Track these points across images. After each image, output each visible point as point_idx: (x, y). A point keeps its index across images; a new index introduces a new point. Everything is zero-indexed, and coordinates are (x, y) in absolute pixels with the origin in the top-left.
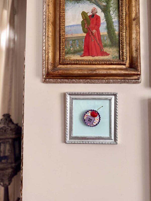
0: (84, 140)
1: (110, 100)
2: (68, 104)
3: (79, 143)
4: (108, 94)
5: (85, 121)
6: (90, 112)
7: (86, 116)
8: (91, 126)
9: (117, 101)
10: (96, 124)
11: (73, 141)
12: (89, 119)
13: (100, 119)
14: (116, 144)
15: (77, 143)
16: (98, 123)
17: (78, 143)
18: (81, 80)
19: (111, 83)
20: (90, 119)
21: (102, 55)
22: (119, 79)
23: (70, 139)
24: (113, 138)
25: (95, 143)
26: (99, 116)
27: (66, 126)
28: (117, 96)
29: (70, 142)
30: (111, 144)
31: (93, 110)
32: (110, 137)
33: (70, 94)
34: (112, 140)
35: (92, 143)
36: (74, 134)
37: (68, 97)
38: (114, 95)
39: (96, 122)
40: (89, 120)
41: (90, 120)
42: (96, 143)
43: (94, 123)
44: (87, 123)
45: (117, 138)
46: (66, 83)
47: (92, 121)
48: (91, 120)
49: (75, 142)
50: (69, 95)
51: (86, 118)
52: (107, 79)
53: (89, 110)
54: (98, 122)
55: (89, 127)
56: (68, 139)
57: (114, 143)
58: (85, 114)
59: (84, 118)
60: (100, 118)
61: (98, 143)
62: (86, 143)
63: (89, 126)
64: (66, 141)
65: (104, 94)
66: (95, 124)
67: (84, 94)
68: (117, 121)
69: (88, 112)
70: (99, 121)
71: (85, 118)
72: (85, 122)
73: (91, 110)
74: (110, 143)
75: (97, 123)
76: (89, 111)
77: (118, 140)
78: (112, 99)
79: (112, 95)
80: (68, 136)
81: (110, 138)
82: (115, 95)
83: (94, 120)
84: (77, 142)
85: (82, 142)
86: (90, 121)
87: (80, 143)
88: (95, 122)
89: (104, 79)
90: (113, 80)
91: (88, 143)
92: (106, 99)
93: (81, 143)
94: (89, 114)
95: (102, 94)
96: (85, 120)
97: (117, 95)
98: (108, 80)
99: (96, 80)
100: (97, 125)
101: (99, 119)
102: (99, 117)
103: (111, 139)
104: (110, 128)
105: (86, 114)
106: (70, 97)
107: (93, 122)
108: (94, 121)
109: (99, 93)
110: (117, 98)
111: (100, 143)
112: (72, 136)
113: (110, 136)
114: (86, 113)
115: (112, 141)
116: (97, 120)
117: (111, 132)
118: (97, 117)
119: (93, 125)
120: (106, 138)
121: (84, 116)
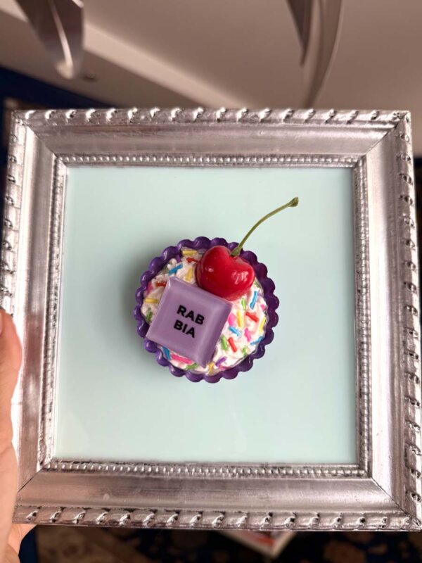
0: (145, 493)
1: (357, 164)
4: (332, 120)
5: (149, 335)
6: (189, 260)
7: (155, 291)
8: (197, 378)
10: (240, 355)
12: (181, 310)
13: (273, 320)
16: (260, 352)
20: (191, 315)
24: (383, 474)
26: (268, 287)
28: (403, 136)
31: (221, 241)
32: (360, 467)
37: (24, 145)
38: (379, 131)
39: (241, 343)
40: (178, 325)
41: (186, 321)
43: (220, 353)
44: (166, 350)
45: (420, 475)
47: (204, 332)
48: (200, 319)
50: (33, 136)
51: (154, 308)
53: (188, 244)
54: (255, 338)
55: (185, 383)
57: (395, 522)
58: (149, 277)
59: (144, 311)
60: (272, 303)
63: (179, 373)
65: (301, 120)
66: (232, 360)
70: (268, 337)
71: (150, 305)
72: (151, 343)
73: (204, 241)
74: (357, 522)
75: (252, 349)
76: (186, 252)
79: (367, 131)
81: (359, 480)
82: (390, 129)
83: (225, 316)
86: (192, 332)
88: (230, 341)
92: (322, 161)
94: (185, 272)
96: (146, 327)
97: (409, 129)
100: (246, 364)
101: (263, 318)
102: (263, 302)
103: (372, 483)
104: (360, 395)
105: (160, 277)
106: (39, 143)
107: (216, 336)
108: (226, 333)
109: (262, 114)
110: (409, 149)
112: (40, 457)
113: (360, 456)
114: (160, 264)
115: (372, 497)
116: (252, 324)
117: (369, 430)
118: (244, 297)
119: (218, 364)
120: (323, 475)
121: (142, 291)
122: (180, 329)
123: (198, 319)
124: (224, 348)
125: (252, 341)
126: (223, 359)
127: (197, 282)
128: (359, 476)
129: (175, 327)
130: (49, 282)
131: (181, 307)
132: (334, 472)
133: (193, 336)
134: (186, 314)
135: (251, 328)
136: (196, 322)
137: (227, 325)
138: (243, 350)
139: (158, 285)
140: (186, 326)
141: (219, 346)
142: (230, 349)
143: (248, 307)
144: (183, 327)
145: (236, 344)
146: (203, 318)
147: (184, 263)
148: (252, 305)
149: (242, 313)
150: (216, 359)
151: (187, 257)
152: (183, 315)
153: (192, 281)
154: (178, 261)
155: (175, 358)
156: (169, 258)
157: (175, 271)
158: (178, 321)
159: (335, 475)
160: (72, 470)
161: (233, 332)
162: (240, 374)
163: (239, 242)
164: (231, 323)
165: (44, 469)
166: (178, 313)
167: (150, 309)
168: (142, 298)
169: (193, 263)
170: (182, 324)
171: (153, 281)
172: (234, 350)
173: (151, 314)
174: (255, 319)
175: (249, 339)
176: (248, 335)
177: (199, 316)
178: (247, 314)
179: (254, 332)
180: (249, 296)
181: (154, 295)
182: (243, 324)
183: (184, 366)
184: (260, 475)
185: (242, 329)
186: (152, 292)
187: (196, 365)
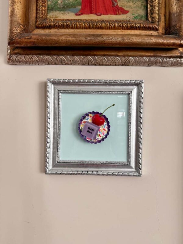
1: (130, 93)
2: (50, 102)
3: (71, 172)
4: (125, 83)
5: (82, 133)
6: (91, 117)
7: (83, 123)
8: (92, 142)
9: (141, 97)
10: (101, 138)
11: (59, 170)
12: (89, 128)
13: (109, 130)
14: (139, 176)
15: (66, 174)
16: (106, 137)
17: (68, 172)
18: (77, 58)
19: (132, 65)
20: (91, 129)
21: (115, 13)
22: (146, 56)
23: (54, 166)
24: (133, 164)
25: (99, 173)
26: (108, 123)
27: (47, 142)
28: (141, 86)
29: (53, 172)
30: (130, 175)
31: (98, 113)
32: (128, 162)
33: (54, 83)
34: (132, 168)
35: (94, 174)
36: (62, 157)
37: (51, 88)
38: (135, 85)
39: (102, 135)
40: (88, 131)
41: (90, 130)
42: (101, 173)
43: (97, 137)
44: (85, 136)
45: (141, 164)
46: (49, 64)
47: (94, 133)
48: (93, 130)
49: (63, 172)
50: (53, 85)
51: (83, 127)
52: (124, 56)
53: (90, 113)
54: (105, 134)
55: (90, 144)
56: (50, 166)
57: (135, 174)
58: (81, 120)
59: (80, 128)
60: (109, 126)
61: (106, 173)
62: (84, 173)
63: (88, 141)
64: (46, 170)
65: (117, 83)
66: (100, 139)
67: (80, 82)
68: (140, 133)
69: (87, 117)
70: (108, 133)
71: (82, 127)
72: (82, 135)
73: (93, 113)
74: (127, 174)
75: (104, 136)
76: (90, 115)
77: (142, 169)
78: (133, 93)
79: (133, 85)
80: (50, 161)
81: (128, 165)
82: (138, 84)
84: (65, 172)
85: (76, 172)
86: (91, 133)
87: (71, 174)
88: (100, 135)
89: (118, 56)
90: (135, 57)
91: (88, 174)
92: (122, 93)
93: (74, 174)
94: (89, 119)
95: (114, 83)
96: (81, 131)
97: (143, 85)
98: (126, 57)
99: (103, 57)
100: (103, 139)
101: (107, 130)
102: (107, 126)
103: (130, 166)
104: (128, 147)
105: (84, 120)
106: (54, 88)
107: (96, 134)
108: (99, 133)
109: (108, 82)
110: (143, 90)
111: (109, 173)
112: (57, 160)
113: (128, 160)
114: (84, 117)
115: (131, 170)
116: (104, 131)
117: (130, 154)
118: (103, 125)
119: (97, 140)
120: (120, 164)
121: (80, 123)
124: (98, 136)
126: (98, 139)
127: (92, 122)
128: (128, 164)
130: (58, 121)
135: (104, 132)
137: (99, 131)
138: (102, 137)
139: (83, 122)
141: (97, 136)
142: (99, 136)
145: (101, 136)
147: (89, 118)
148: (104, 127)
149: (102, 129)
150: (96, 139)
154: (88, 117)
155: (87, 138)
156: (86, 116)
157: (87, 119)
159: (122, 164)
160: (64, 163)
162: (101, 142)
163: (102, 113)
164: (100, 131)
165: (58, 162)
167: (82, 128)
168: (80, 125)
169: (91, 118)
171: (82, 121)
172: (100, 137)
173: (82, 129)
174: (105, 130)
175: (103, 134)
176: (103, 133)
178: (103, 129)
179: (105, 133)
180: (104, 125)
181: (83, 124)
182: (102, 131)
183: (89, 140)
184: (106, 163)
185: (102, 132)
186: (82, 124)
187: (92, 140)
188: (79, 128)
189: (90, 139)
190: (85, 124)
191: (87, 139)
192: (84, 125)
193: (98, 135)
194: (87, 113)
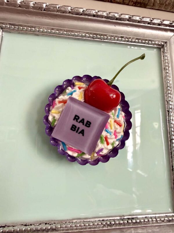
5: (54, 135)
6: (80, 88)
7: (59, 105)
8: (85, 162)
10: (110, 147)
12: (76, 118)
26: (126, 106)
40: (73, 128)
41: (78, 125)
43: (100, 145)
44: (64, 144)
47: (91, 133)
51: (57, 116)
53: (79, 78)
54: (119, 137)
55: (76, 166)
58: (54, 97)
59: (50, 118)
63: (73, 159)
71: (54, 114)
72: (54, 139)
73: (88, 77)
76: (78, 84)
86: (82, 132)
88: (106, 138)
94: (78, 94)
95: (131, 22)
96: (51, 129)
100: (115, 152)
101: (124, 124)
104: (172, 170)
105: (61, 97)
116: (118, 127)
118: (113, 111)
119: (98, 153)
121: (50, 105)
122: (74, 130)
123: (87, 123)
124: (102, 142)
125: (117, 138)
126: (101, 150)
129: (71, 129)
131: (76, 116)
132: (163, 219)
133: (83, 135)
134: (79, 120)
135: (118, 131)
136: (86, 125)
138: (113, 144)
139: (60, 102)
140: (79, 128)
141: (99, 142)
142: (105, 143)
143: (116, 117)
144: (76, 129)
146: (90, 123)
148: (118, 116)
149: (113, 121)
150: (97, 149)
151: (77, 86)
152: (77, 121)
153: (82, 100)
154: (73, 88)
155: (70, 149)
156: (66, 88)
157: (71, 94)
158: (73, 125)
159: (163, 221)
161: (108, 132)
162: (111, 159)
163: (110, 80)
166: (74, 120)
167: (54, 117)
168: (49, 111)
169: (82, 89)
170: (76, 127)
171: (57, 100)
172: (108, 144)
173: (54, 120)
174: (119, 125)
175: (116, 137)
176: (115, 134)
177: (88, 122)
178: (115, 121)
179: (119, 133)
180: (115, 111)
181: (58, 108)
182: (113, 128)
183: (75, 155)
184: (120, 224)
185: (113, 131)
186: (56, 107)
187: (84, 153)
188: (47, 118)
189: (78, 151)
190: (64, 107)
191: (70, 153)
192: (61, 110)
193: (101, 138)
194: (71, 78)
